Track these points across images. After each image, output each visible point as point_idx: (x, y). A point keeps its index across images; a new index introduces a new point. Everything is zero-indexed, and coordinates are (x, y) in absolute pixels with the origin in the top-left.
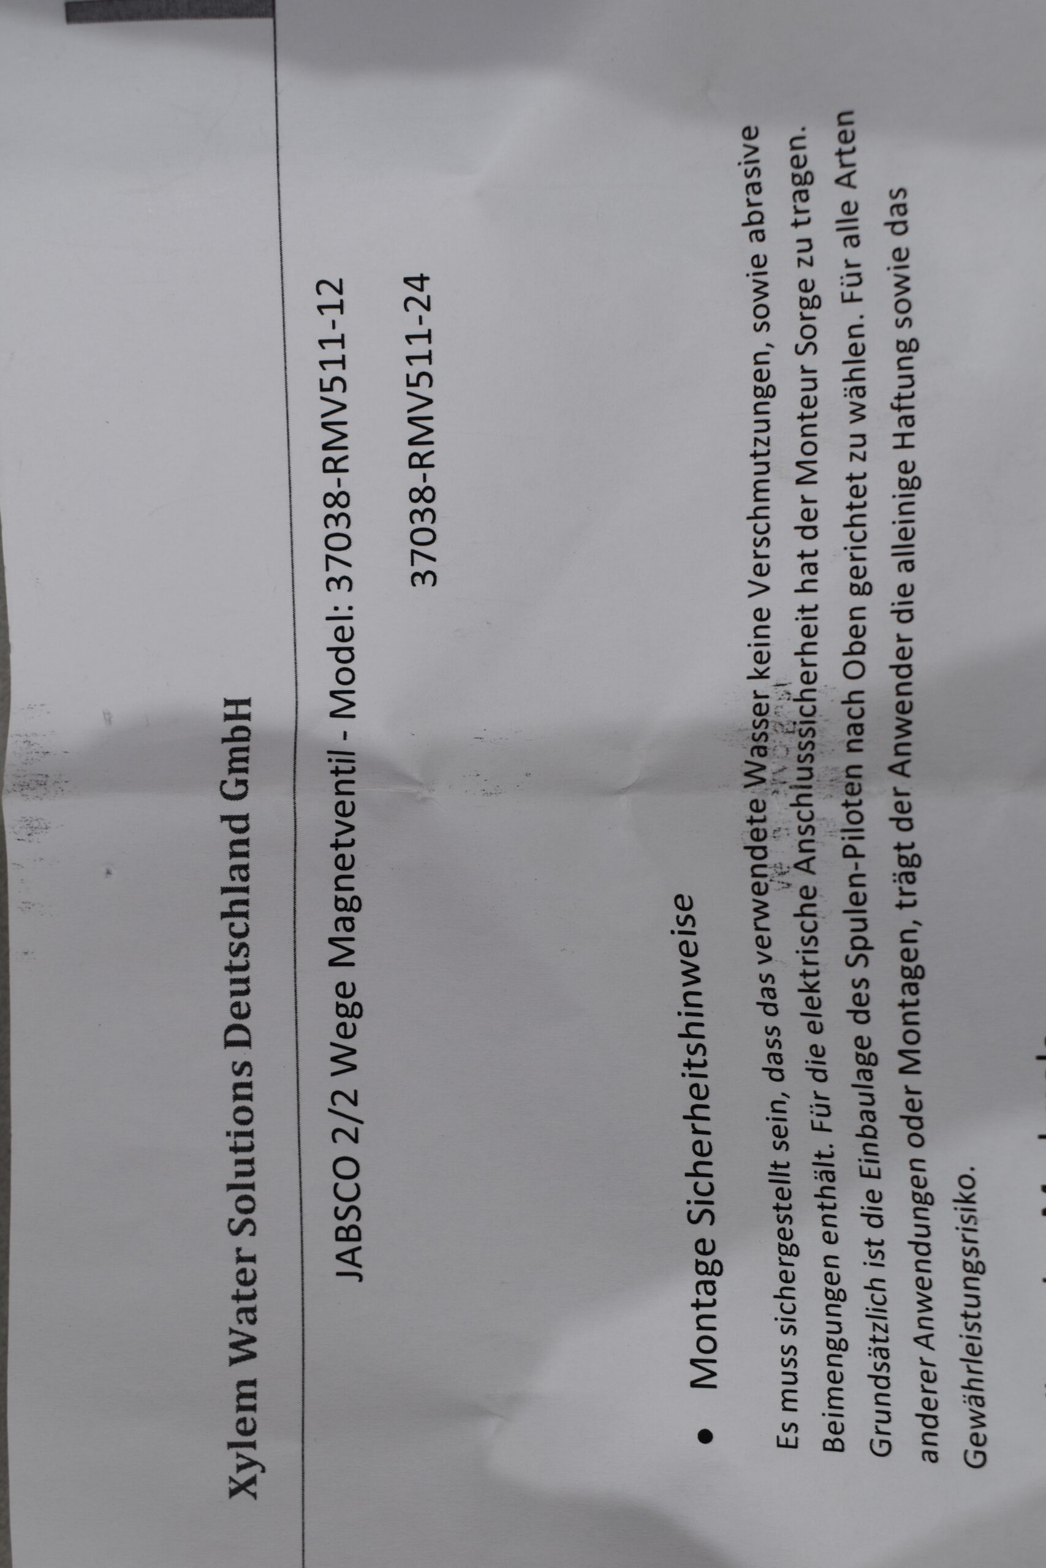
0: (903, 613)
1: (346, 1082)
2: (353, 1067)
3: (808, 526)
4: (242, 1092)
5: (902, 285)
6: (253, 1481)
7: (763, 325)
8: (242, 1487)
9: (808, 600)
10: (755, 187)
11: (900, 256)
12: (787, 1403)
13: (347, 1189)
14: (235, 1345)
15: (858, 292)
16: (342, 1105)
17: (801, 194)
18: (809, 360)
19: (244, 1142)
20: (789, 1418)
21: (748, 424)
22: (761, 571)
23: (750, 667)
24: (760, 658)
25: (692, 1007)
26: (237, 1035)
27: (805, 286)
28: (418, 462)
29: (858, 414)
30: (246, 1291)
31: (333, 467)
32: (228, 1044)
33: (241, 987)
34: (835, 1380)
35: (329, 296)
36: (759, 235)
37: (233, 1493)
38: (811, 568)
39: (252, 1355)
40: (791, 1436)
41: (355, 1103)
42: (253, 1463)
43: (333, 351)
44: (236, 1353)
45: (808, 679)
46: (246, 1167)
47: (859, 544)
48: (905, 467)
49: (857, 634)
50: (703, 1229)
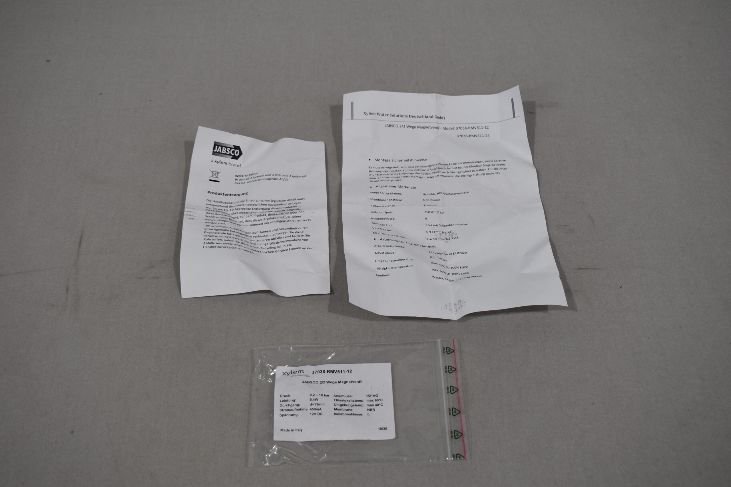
0: (456, 176)
1: (406, 126)
2: (407, 127)
3: (465, 167)
4: (405, 116)
5: (490, 174)
6: (365, 114)
7: (486, 162)
8: (365, 113)
9: (458, 168)
10: (500, 161)
11: (493, 173)
12: (374, 168)
13: (395, 126)
14: (379, 113)
15: (489, 170)
16: (403, 126)
17: (499, 165)
18: (482, 166)
19: (399, 116)
20: (372, 168)
21: (475, 161)
22: (460, 163)
23: (450, 163)
24: (451, 164)
25: (415, 160)
26: (410, 116)
27: (490, 165)
28: (470, 136)
29: (477, 171)
30: (384, 115)
31: (469, 128)
32: (409, 115)
33: (415, 117)
34: (377, 171)
35: (487, 127)
36: (495, 161)
37: (364, 113)
38: (461, 168)
39: (378, 115)
40: (370, 168)
41: (404, 127)
42: (367, 114)
43: (481, 128)
44: (378, 113)
45: (449, 168)
46: (397, 116)
47: (464, 172)
48: (472, 175)
49: (454, 172)
50: (391, 160)
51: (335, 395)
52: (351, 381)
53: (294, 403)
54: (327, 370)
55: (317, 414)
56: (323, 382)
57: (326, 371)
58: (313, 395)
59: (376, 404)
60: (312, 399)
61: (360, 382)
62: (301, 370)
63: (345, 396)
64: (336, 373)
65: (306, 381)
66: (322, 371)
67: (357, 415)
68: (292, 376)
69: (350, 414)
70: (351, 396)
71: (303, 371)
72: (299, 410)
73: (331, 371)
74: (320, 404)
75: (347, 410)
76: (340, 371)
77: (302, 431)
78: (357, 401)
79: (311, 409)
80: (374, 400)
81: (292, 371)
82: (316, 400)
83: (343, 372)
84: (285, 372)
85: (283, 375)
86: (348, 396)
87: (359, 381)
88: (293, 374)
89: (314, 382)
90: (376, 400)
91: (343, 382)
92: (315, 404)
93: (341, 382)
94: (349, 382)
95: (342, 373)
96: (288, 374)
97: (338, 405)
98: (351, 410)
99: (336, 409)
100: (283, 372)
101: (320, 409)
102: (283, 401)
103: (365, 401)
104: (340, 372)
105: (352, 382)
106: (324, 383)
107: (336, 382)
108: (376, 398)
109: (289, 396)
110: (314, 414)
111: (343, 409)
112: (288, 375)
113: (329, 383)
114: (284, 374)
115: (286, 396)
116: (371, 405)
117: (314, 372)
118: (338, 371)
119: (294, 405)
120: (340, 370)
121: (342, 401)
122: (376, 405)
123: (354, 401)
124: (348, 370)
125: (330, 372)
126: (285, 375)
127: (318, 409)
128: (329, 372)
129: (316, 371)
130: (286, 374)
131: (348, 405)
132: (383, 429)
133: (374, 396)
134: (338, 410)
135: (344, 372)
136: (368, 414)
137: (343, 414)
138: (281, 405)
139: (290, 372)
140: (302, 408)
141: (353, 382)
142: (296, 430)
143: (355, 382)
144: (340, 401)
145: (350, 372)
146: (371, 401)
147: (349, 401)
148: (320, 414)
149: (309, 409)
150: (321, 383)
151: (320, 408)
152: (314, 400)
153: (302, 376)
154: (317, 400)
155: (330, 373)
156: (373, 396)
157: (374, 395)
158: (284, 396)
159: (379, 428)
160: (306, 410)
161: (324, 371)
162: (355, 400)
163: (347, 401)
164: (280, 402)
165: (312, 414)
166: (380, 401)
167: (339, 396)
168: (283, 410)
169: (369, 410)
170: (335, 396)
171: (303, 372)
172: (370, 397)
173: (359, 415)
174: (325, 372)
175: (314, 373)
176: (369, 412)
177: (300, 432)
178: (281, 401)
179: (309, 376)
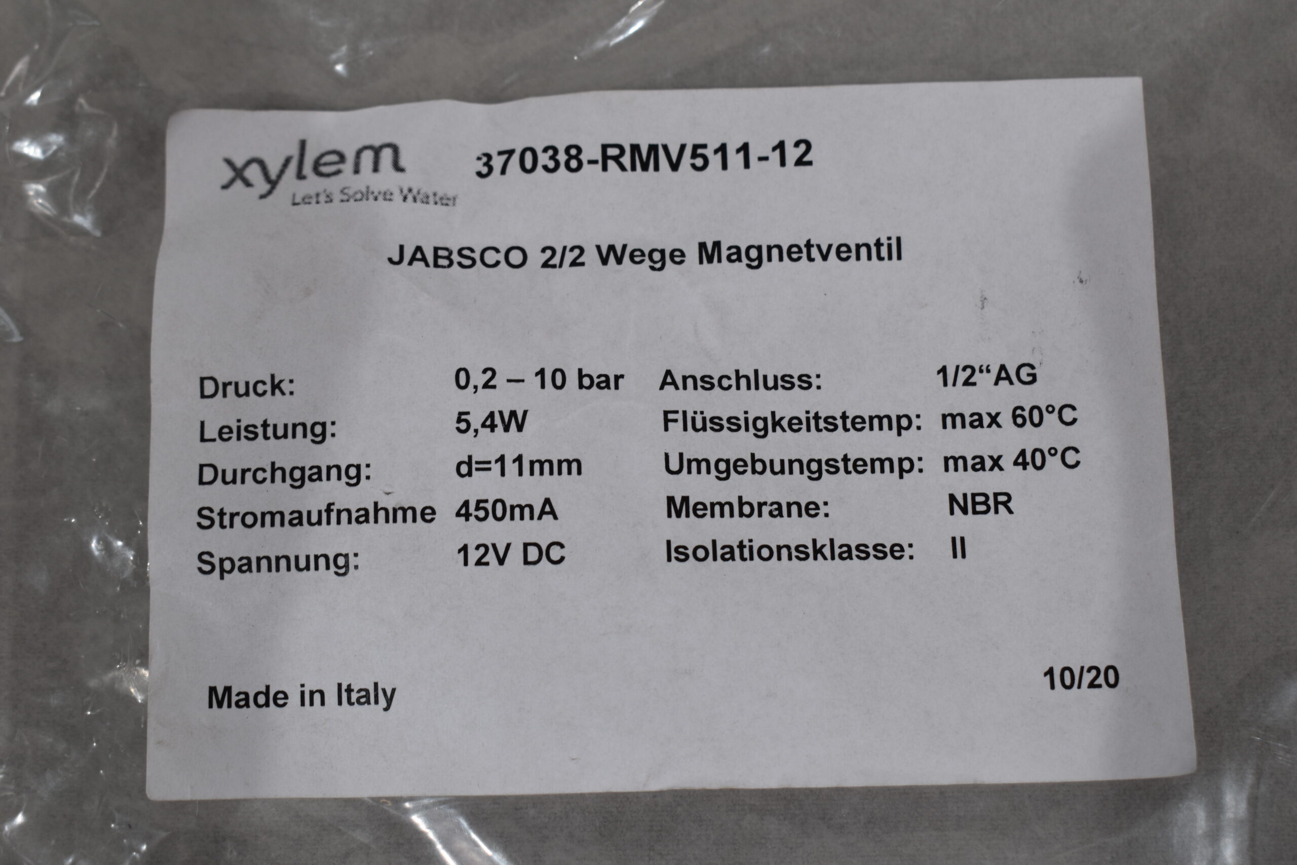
51: (669, 373)
52: (809, 245)
53: (322, 455)
54: (605, 147)
55: (516, 555)
56: (570, 257)
57: (591, 152)
58: (478, 379)
59: (1023, 453)
60: (476, 420)
61: (884, 252)
62: (377, 143)
63: (756, 381)
64: (675, 167)
65: (419, 249)
66: (562, 157)
67: (863, 552)
68: (306, 200)
69: (801, 553)
70: (805, 382)
71: (395, 149)
72: (363, 517)
73: (635, 148)
74: (540, 466)
75: (778, 511)
76: (709, 152)
77: (389, 701)
78: (857, 423)
79: (466, 504)
80: (1005, 419)
81: (303, 144)
82: (507, 429)
83: (735, 160)
84: (249, 163)
85: (225, 187)
86: (786, 382)
87: (878, 244)
88: (314, 184)
89: (490, 257)
90: (1019, 417)
91: (736, 255)
92: (501, 459)
93: (725, 253)
94: (793, 253)
95: (725, 166)
96: (273, 176)
97: (699, 464)
98: (811, 509)
99: (685, 499)
100: (229, 162)
101: (548, 509)
102: (224, 433)
103: (930, 421)
104: (715, 161)
105: (815, 252)
106: (574, 264)
107: (678, 257)
108: (1026, 396)
109: (276, 386)
110: (491, 557)
111: (741, 504)
112: (266, 187)
113: (619, 261)
114: (239, 174)
115: (251, 389)
116: (979, 464)
117: (489, 157)
118: (694, 155)
119: (317, 474)
120: (714, 145)
121: (734, 424)
122: (1021, 461)
123: (831, 424)
124: (781, 146)
125: (626, 160)
126: (248, 184)
127: (522, 510)
128: (616, 159)
129: (511, 153)
130: (253, 173)
131: (785, 467)
132: (1088, 678)
133: (1003, 375)
134: (699, 510)
135: (747, 165)
136: (959, 547)
137: (741, 546)
138: (208, 474)
139: (288, 161)
140: (389, 503)
141: (825, 257)
142: (345, 693)
143: (843, 252)
144: (716, 424)
145: (800, 162)
146: (977, 421)
147: (794, 425)
148: (544, 553)
149: (446, 509)
150: (546, 265)
151: (547, 501)
152: (493, 427)
153: (387, 196)
154: (520, 428)
155: (623, 168)
156: (999, 379)
157: (1003, 368)
158: (231, 389)
159: (1050, 672)
160: (428, 514)
161: (574, 153)
162: (844, 417)
163: (777, 424)
164: (203, 440)
165: (474, 556)
166: (1051, 420)
167: (707, 382)
168: (222, 514)
169: (965, 511)
170: (668, 379)
171: (398, 168)
172: (966, 383)
173: (880, 552)
174: (584, 157)
175: (491, 169)
176: (963, 524)
177: (373, 711)
178: (211, 432)
179: (446, 201)
